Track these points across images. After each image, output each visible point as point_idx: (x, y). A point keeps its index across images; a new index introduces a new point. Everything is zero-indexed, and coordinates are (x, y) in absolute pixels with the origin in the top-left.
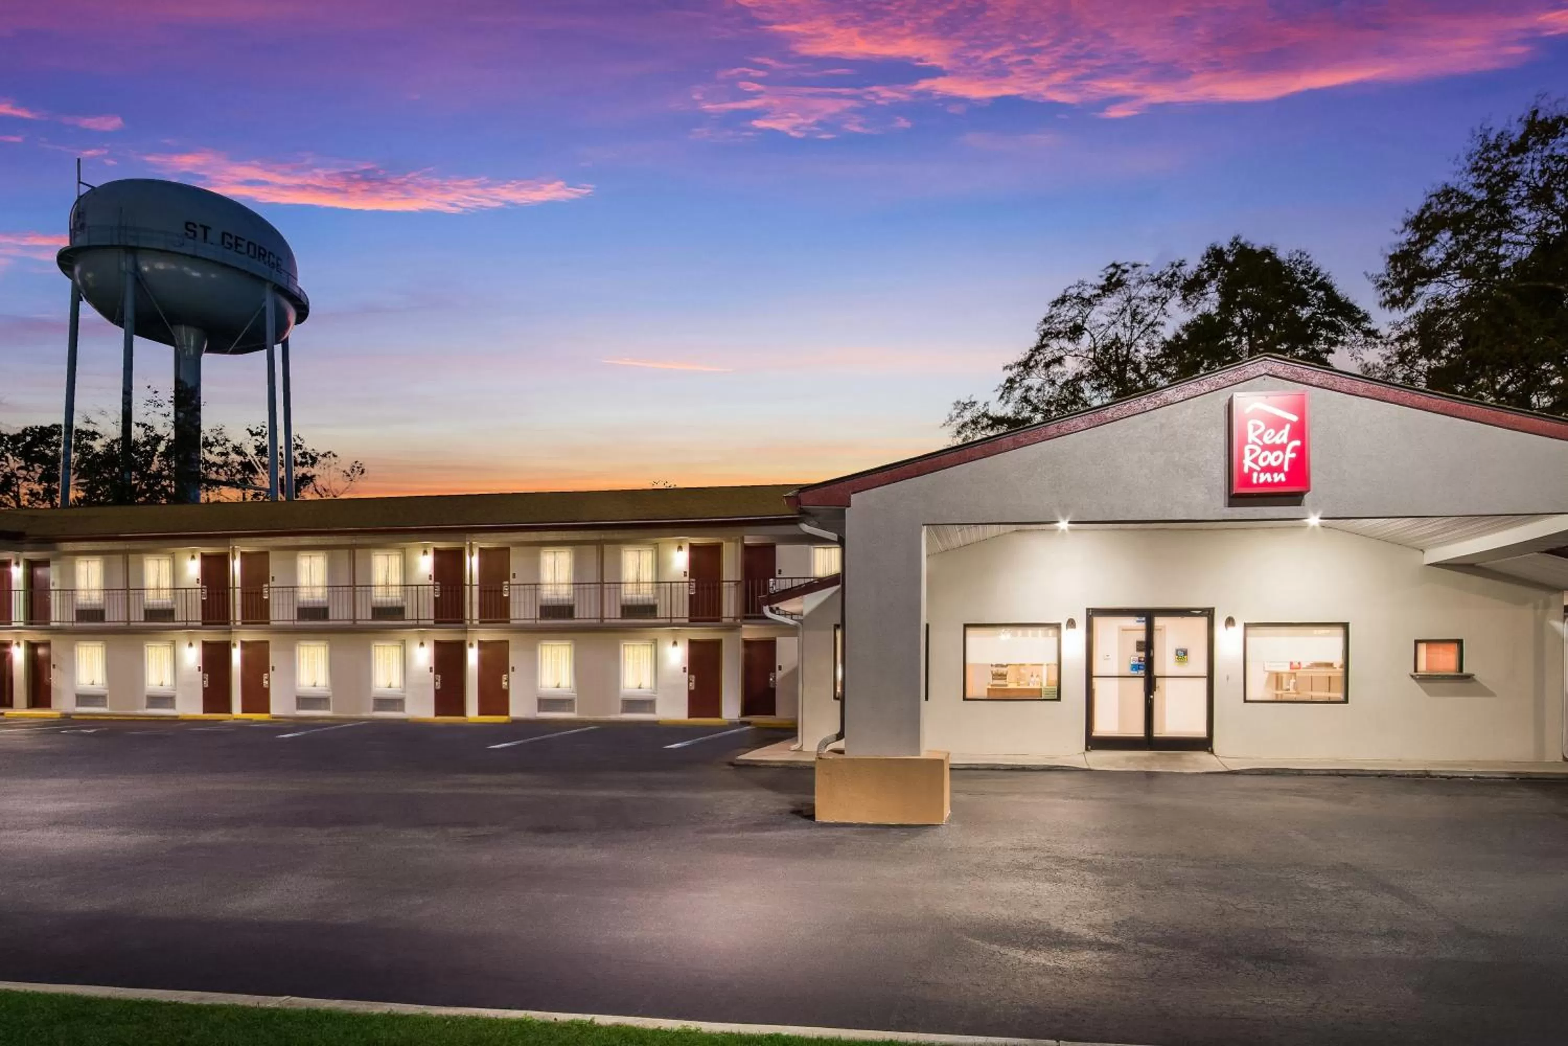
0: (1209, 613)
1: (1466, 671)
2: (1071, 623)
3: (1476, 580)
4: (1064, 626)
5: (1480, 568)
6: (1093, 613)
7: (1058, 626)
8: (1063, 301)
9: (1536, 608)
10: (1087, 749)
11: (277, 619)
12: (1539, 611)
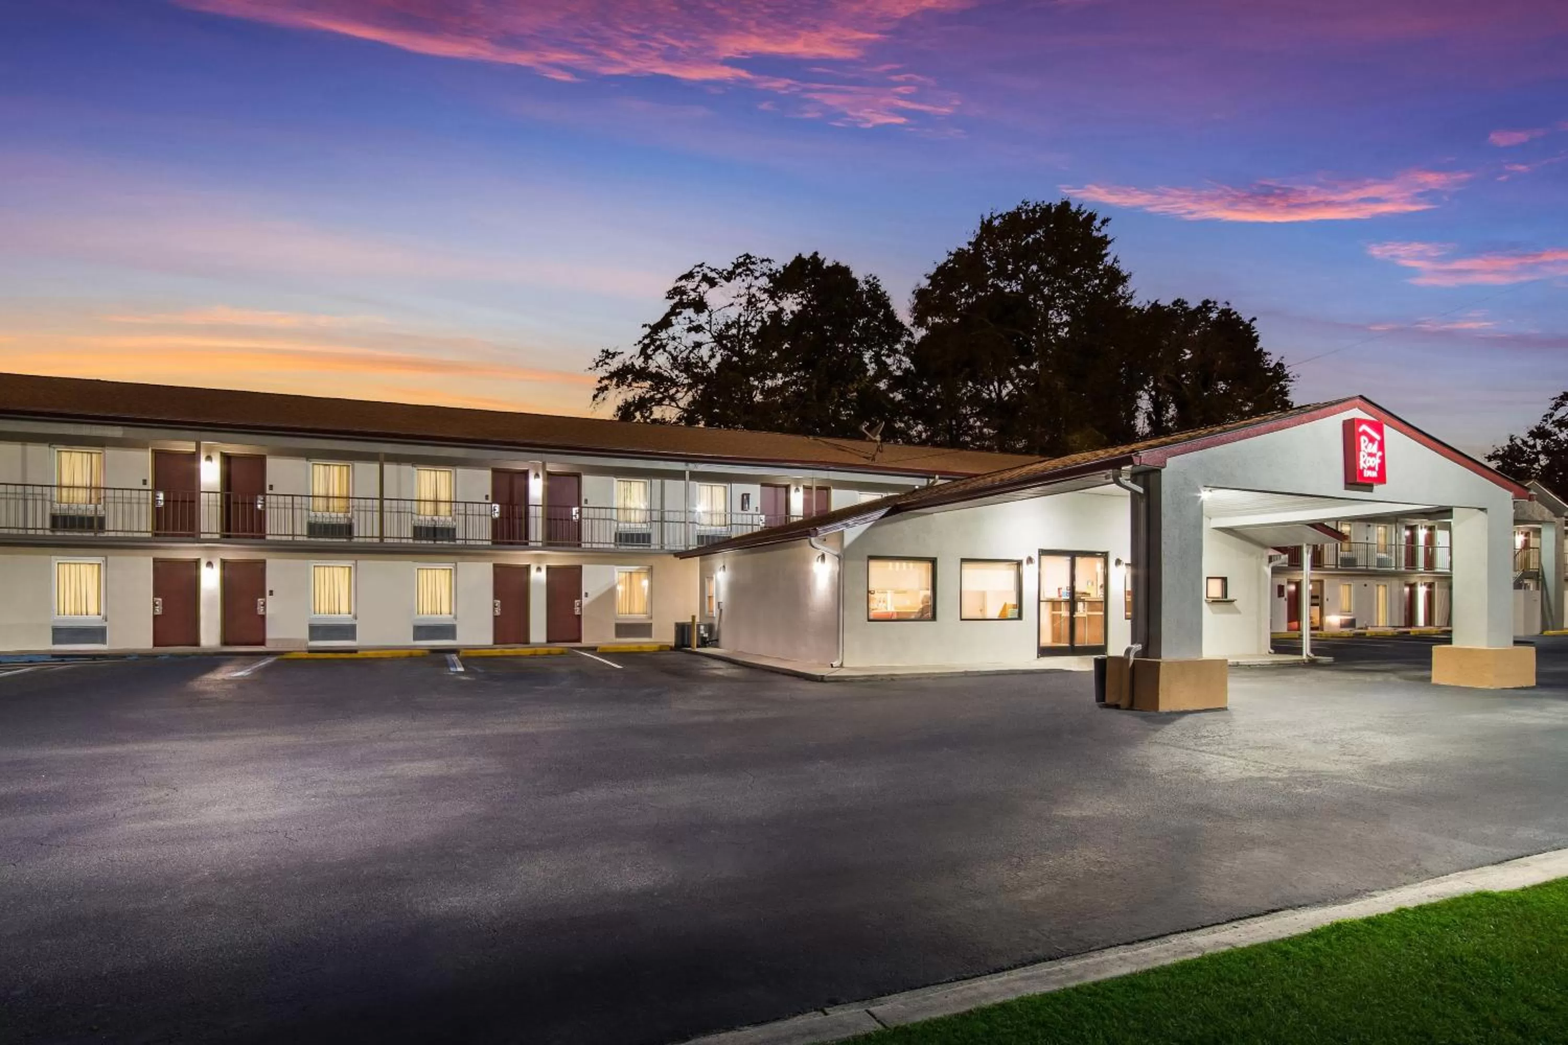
0: (1105, 555)
1: (1230, 597)
2: (1030, 560)
3: (1233, 539)
4: (1025, 562)
5: (1236, 532)
6: (1043, 552)
7: (1019, 563)
8: (689, 276)
9: (1257, 558)
10: (1038, 657)
11: (276, 533)
12: (1259, 559)
